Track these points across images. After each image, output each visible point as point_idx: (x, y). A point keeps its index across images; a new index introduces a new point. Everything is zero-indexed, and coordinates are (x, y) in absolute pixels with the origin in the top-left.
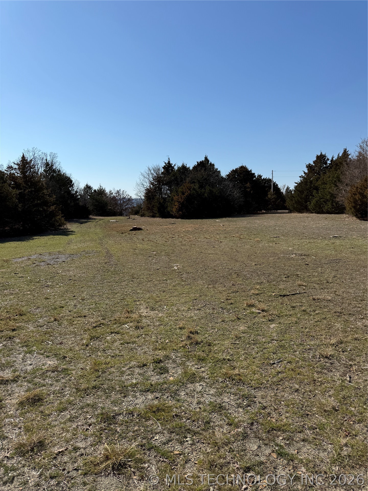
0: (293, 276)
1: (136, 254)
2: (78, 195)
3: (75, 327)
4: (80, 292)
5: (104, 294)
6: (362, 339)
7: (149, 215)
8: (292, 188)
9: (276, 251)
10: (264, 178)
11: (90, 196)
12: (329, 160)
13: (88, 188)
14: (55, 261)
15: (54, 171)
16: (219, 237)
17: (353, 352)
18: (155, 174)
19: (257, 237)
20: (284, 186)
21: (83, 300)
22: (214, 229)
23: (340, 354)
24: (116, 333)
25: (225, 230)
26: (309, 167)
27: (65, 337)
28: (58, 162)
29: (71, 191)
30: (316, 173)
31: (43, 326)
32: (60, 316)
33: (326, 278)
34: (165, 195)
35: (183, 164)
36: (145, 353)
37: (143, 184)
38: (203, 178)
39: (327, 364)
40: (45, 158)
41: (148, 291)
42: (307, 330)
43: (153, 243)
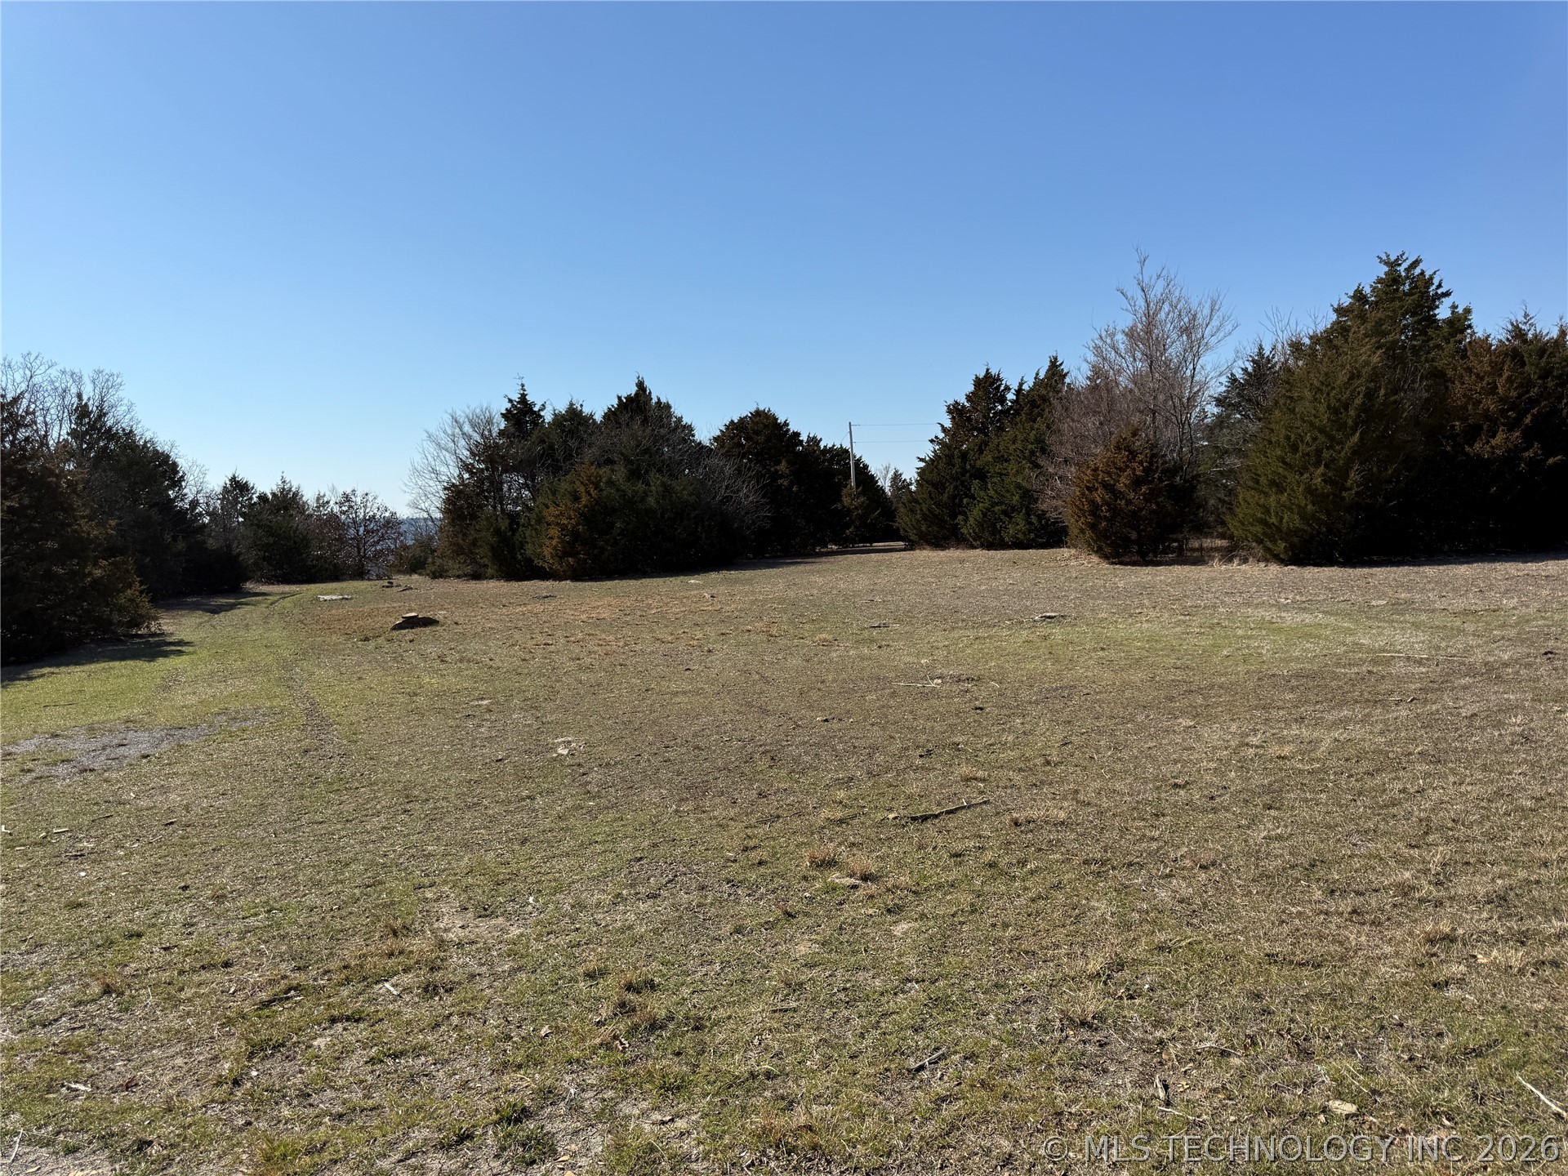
0: (943, 749)
1: (416, 711)
2: (200, 514)
3: (188, 1014)
4: (208, 871)
5: (299, 868)
6: (1180, 947)
7: (460, 572)
8: (910, 474)
9: (884, 673)
10: (825, 447)
11: (243, 515)
12: (1010, 389)
13: (238, 487)
14: (112, 756)
15: (110, 435)
16: (701, 636)
17: (1161, 996)
18: (477, 437)
19: (820, 630)
20: (887, 469)
21: (219, 898)
22: (684, 609)
23: (1122, 1008)
24: (348, 1019)
25: (719, 611)
26: (955, 410)
27: (146, 1056)
28: (125, 401)
29: (173, 500)
30: (974, 429)
31: (56, 1020)
32: (128, 971)
33: (1039, 750)
34: (515, 502)
35: (571, 404)
36: (465, 1085)
37: (434, 471)
38: (638, 446)
39: (1091, 1049)
40: (74, 390)
41: (466, 846)
42: (1010, 932)
43: (480, 668)
